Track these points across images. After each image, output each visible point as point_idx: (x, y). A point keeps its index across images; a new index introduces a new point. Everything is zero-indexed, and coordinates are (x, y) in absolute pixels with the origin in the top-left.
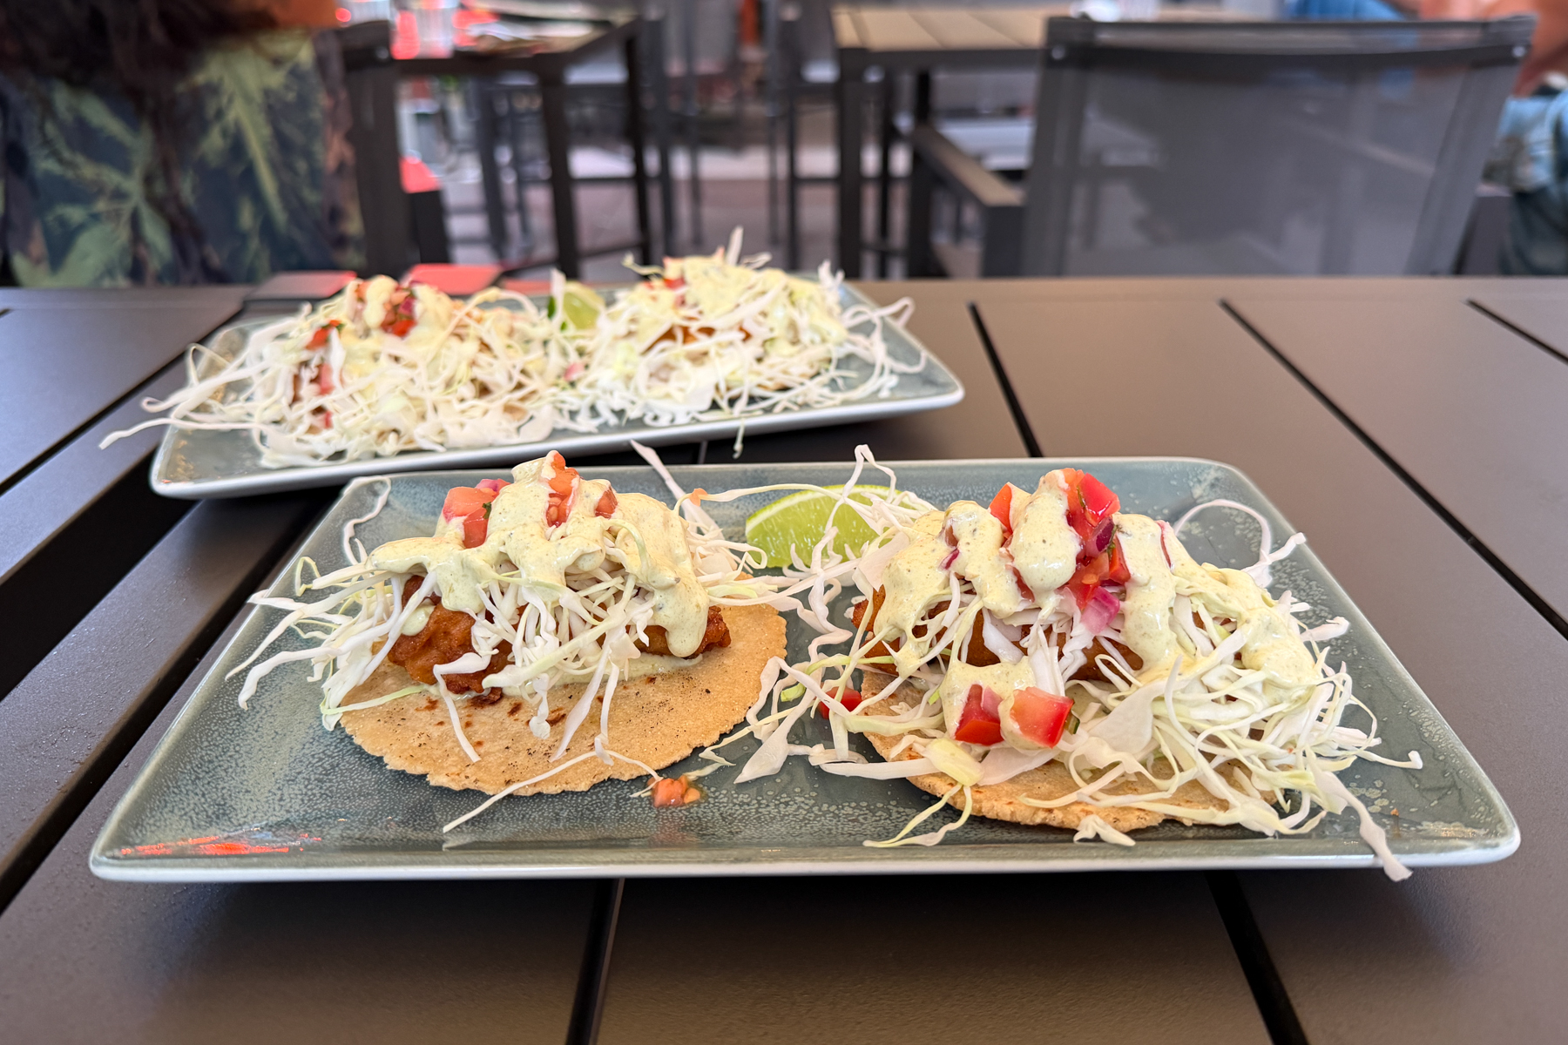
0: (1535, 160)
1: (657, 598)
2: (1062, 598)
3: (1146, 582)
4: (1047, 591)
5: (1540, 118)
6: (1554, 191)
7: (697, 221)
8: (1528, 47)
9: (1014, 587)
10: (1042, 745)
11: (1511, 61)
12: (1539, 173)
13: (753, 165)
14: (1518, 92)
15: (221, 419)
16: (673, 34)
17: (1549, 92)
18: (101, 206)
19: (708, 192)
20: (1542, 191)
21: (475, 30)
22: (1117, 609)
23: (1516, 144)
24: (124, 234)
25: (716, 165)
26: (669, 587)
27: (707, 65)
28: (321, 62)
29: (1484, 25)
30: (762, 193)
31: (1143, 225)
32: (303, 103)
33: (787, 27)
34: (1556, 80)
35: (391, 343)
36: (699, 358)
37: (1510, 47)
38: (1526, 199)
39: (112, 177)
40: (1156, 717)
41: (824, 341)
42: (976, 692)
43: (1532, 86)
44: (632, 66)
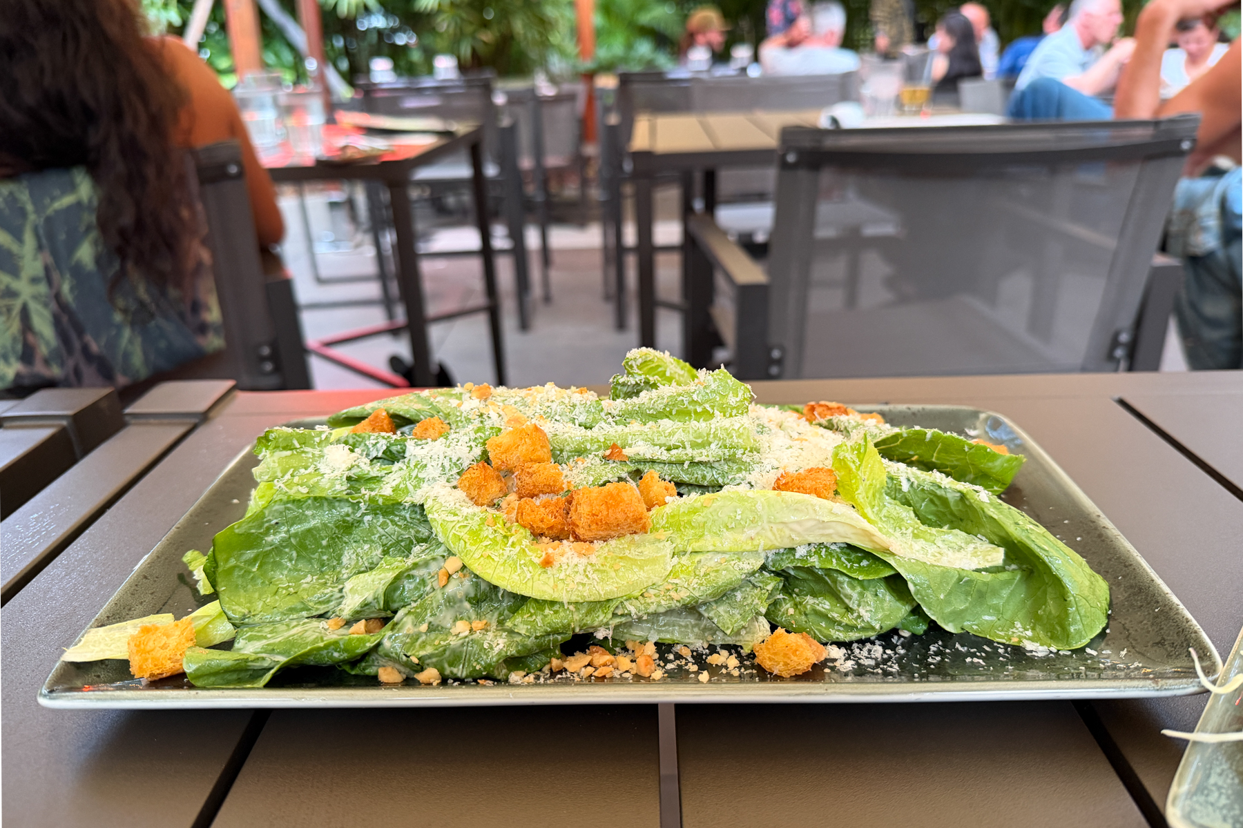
0: (1204, 229)
5: (1209, 194)
6: (1221, 255)
7: (546, 283)
8: (1194, 141)
11: (1181, 153)
12: (1208, 240)
13: (591, 237)
14: (1191, 175)
16: (525, 137)
17: (1217, 173)
19: (557, 259)
20: (1211, 255)
21: (341, 142)
23: (1189, 214)
24: (16, 325)
25: (563, 238)
27: (553, 160)
29: (1156, 124)
30: (598, 259)
31: (890, 283)
33: (612, 130)
34: (1223, 162)
37: (1180, 141)
38: (1197, 262)
43: (1202, 168)
44: (477, 165)
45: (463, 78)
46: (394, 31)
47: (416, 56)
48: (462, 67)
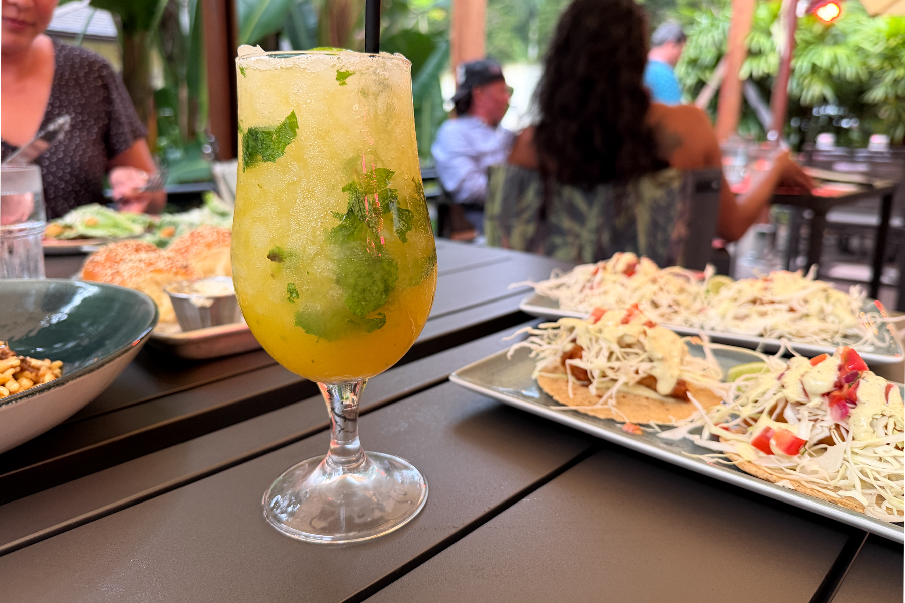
1: (655, 364)
2: (822, 401)
3: (864, 402)
4: (815, 395)
9: (802, 391)
10: (783, 453)
15: (554, 294)
18: (570, 239)
22: (847, 412)
26: (662, 360)
28: (683, 189)
32: (669, 206)
35: (624, 279)
36: (763, 314)
39: (576, 228)
40: (844, 460)
41: (840, 322)
42: (768, 429)
44: (886, 215)
45: (892, 151)
46: (841, 117)
47: (855, 135)
48: (892, 144)
